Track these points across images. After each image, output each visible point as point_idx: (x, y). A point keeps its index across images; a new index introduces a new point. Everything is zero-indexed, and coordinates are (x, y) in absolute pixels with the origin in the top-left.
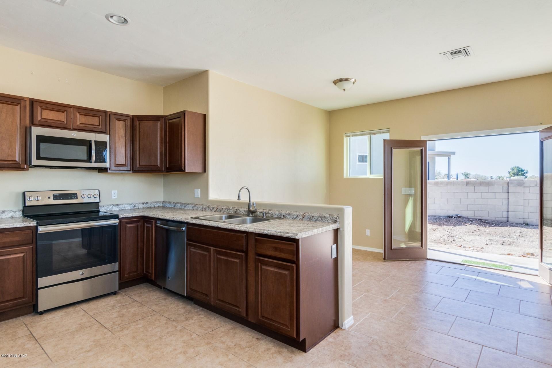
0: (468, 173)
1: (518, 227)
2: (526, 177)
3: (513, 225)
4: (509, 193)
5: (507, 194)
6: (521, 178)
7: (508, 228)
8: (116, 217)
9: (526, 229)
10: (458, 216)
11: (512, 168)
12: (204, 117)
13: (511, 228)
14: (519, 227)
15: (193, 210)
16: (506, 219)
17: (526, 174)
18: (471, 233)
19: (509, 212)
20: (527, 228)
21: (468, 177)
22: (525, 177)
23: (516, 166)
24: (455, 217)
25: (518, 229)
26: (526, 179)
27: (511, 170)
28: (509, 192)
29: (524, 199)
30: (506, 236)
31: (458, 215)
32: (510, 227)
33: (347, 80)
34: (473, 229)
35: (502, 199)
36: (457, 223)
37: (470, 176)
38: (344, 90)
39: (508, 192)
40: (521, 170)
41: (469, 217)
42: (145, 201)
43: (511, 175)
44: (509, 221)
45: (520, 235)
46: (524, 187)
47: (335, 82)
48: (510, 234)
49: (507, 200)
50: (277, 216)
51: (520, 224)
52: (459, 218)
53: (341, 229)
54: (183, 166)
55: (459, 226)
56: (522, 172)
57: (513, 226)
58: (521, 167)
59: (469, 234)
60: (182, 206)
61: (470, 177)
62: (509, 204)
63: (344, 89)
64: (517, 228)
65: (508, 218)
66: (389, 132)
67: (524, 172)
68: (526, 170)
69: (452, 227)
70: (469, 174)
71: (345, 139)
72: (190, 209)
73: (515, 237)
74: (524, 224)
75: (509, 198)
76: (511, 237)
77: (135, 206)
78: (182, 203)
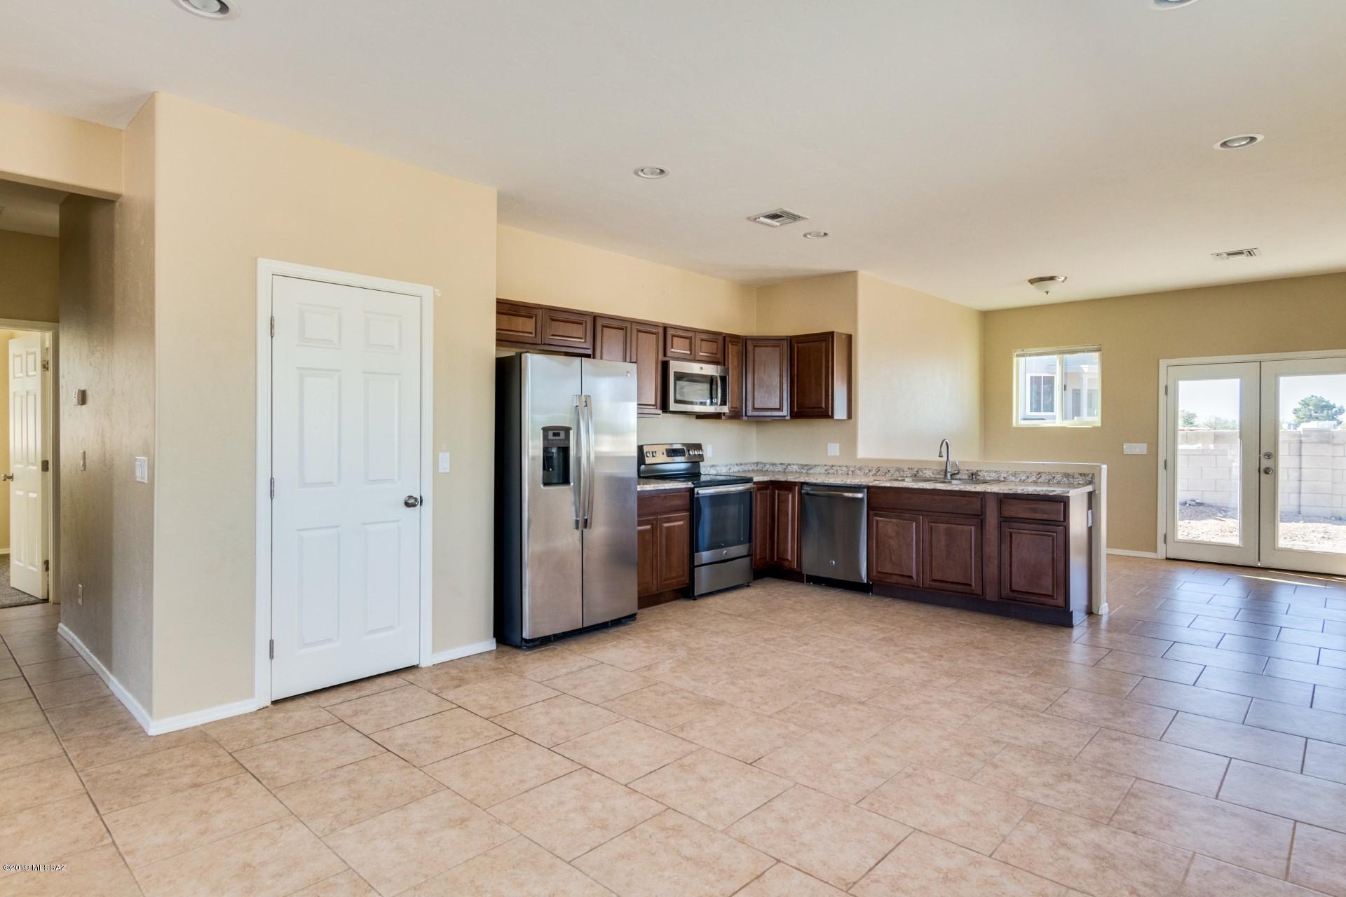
0: (1191, 412)
1: (1320, 522)
2: (1340, 423)
3: (1309, 519)
4: (1303, 457)
5: (1297, 459)
6: (1326, 425)
7: (1301, 524)
8: (749, 480)
9: (1336, 527)
10: (1197, 503)
11: (1302, 401)
12: (849, 337)
13: (1306, 524)
14: (1323, 522)
15: (828, 473)
16: (1295, 509)
17: (1339, 416)
18: (1226, 534)
19: (1302, 495)
20: (1339, 525)
21: (1191, 423)
22: (1335, 422)
23: (1312, 396)
24: (1190, 505)
25: (1321, 526)
26: (1339, 428)
27: (1300, 406)
28: (1303, 454)
29: (1333, 470)
30: (1296, 538)
31: (1197, 501)
32: (1305, 522)
33: (1052, 278)
34: (1230, 525)
35: (1288, 469)
36: (1198, 516)
37: (1196, 421)
38: (1047, 293)
39: (1300, 455)
40: (1326, 406)
41: (1218, 505)
42: (739, 462)
43: (1301, 416)
44: (1301, 513)
45: (1326, 536)
46: (1334, 445)
47: (1032, 281)
48: (1304, 534)
49: (1298, 470)
50: (992, 478)
51: (1325, 518)
52: (1199, 506)
53: (1097, 492)
54: (830, 409)
55: (1200, 520)
56: (1328, 410)
57: (1310, 521)
58: (1326, 399)
59: (1223, 534)
60: (802, 469)
61: (1196, 424)
62: (1303, 479)
63: (1048, 290)
64: (1318, 524)
65: (1300, 506)
66: (1100, 350)
67: (1334, 410)
68: (1338, 405)
69: (1188, 521)
70: (1194, 416)
71: (1015, 359)
72: (820, 474)
73: (1315, 539)
74: (1333, 518)
75: (1302, 467)
76: (1306, 539)
77: (730, 469)
78: (801, 465)
